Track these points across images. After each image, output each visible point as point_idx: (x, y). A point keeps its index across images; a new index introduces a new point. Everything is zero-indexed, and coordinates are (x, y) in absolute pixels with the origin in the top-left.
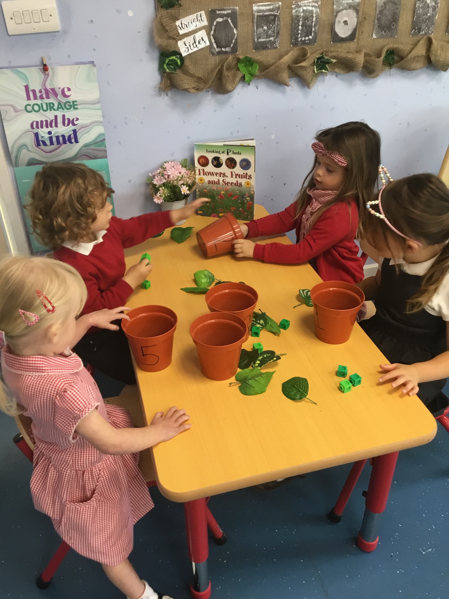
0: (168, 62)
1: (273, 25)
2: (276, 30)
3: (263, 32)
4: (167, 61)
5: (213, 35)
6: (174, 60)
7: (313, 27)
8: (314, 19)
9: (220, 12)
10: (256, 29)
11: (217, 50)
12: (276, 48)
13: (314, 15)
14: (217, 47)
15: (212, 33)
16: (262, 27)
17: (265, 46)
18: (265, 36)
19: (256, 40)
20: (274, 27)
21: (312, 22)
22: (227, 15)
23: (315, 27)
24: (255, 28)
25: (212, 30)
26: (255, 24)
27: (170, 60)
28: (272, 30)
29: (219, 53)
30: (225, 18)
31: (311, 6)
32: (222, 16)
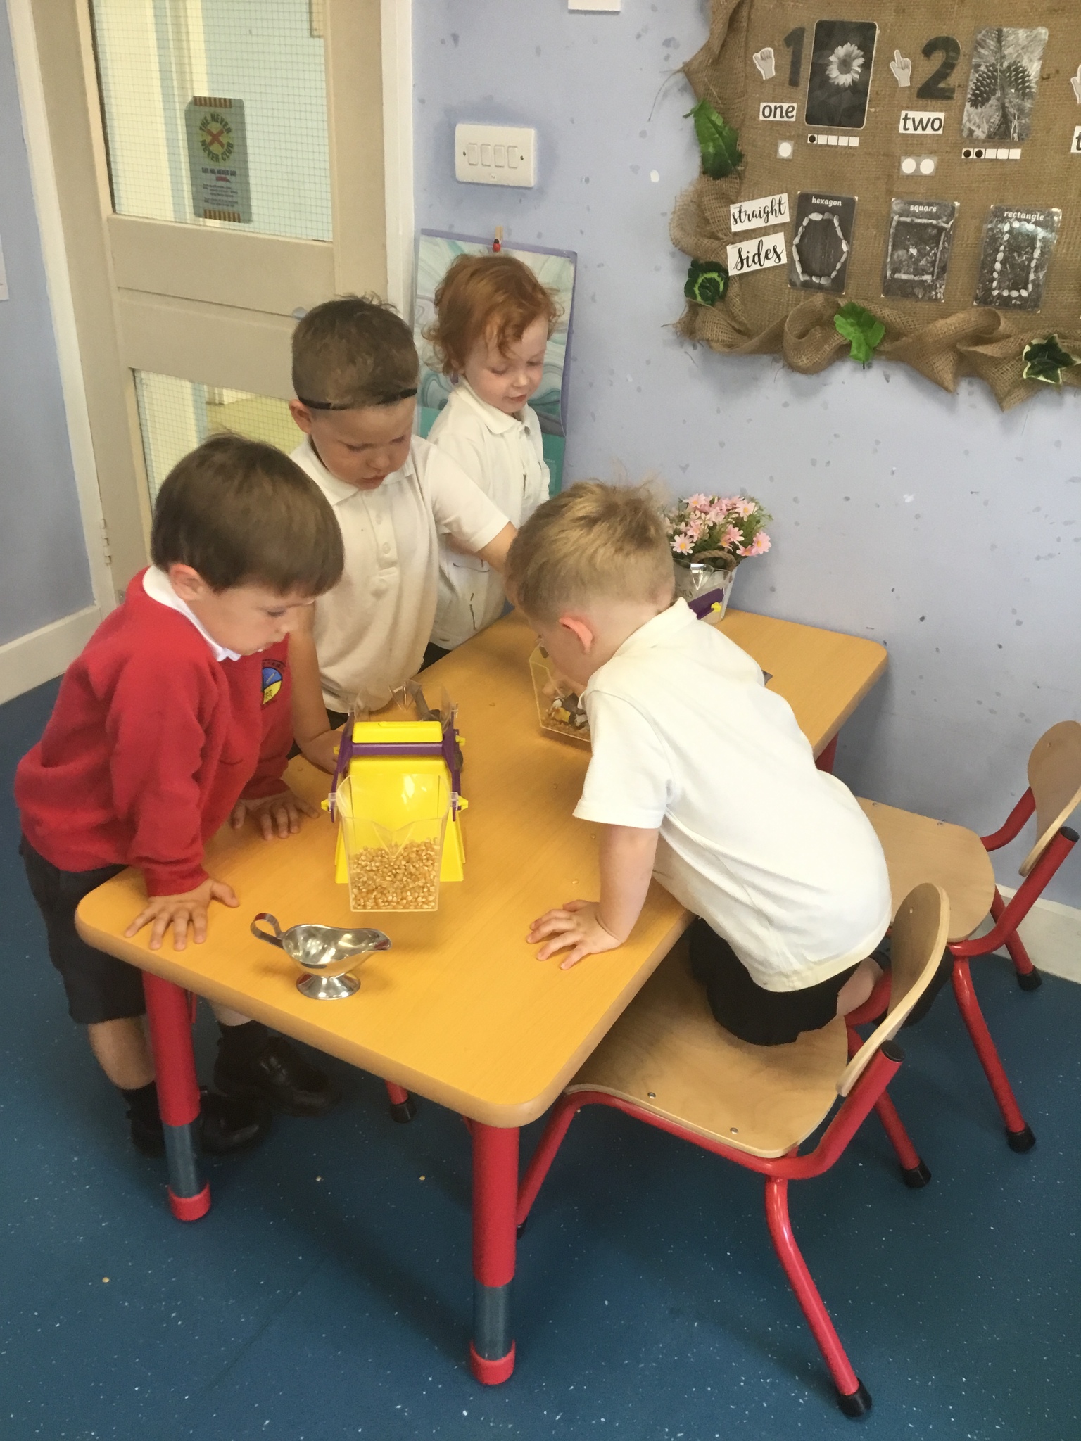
0: (703, 281)
1: (932, 249)
2: (938, 260)
3: (906, 260)
4: (700, 281)
5: (797, 246)
6: (714, 280)
7: (1032, 270)
8: (1037, 253)
9: (818, 201)
10: (892, 250)
11: (803, 278)
12: (936, 300)
13: (1039, 244)
14: (802, 272)
15: (797, 240)
16: (905, 249)
17: (909, 290)
18: (912, 270)
19: (889, 273)
20: (935, 254)
21: (1030, 260)
22: (833, 211)
23: (1036, 271)
24: (890, 248)
25: (796, 235)
26: (890, 240)
27: (706, 278)
28: (929, 258)
29: (806, 285)
30: (827, 216)
31: (1033, 223)
32: (821, 209)
